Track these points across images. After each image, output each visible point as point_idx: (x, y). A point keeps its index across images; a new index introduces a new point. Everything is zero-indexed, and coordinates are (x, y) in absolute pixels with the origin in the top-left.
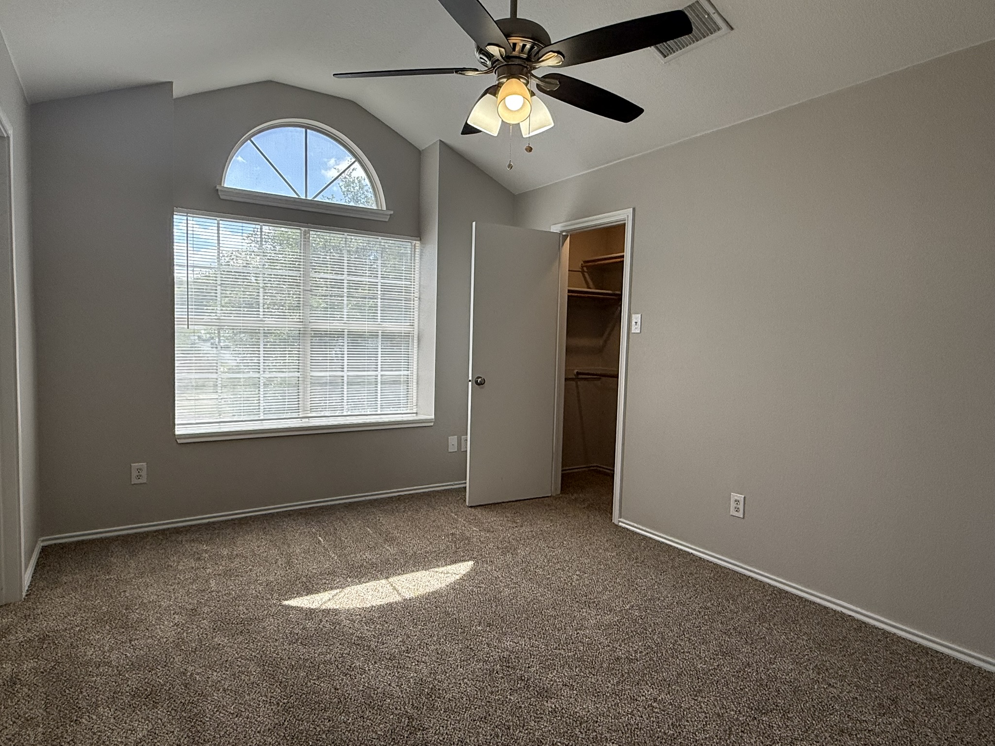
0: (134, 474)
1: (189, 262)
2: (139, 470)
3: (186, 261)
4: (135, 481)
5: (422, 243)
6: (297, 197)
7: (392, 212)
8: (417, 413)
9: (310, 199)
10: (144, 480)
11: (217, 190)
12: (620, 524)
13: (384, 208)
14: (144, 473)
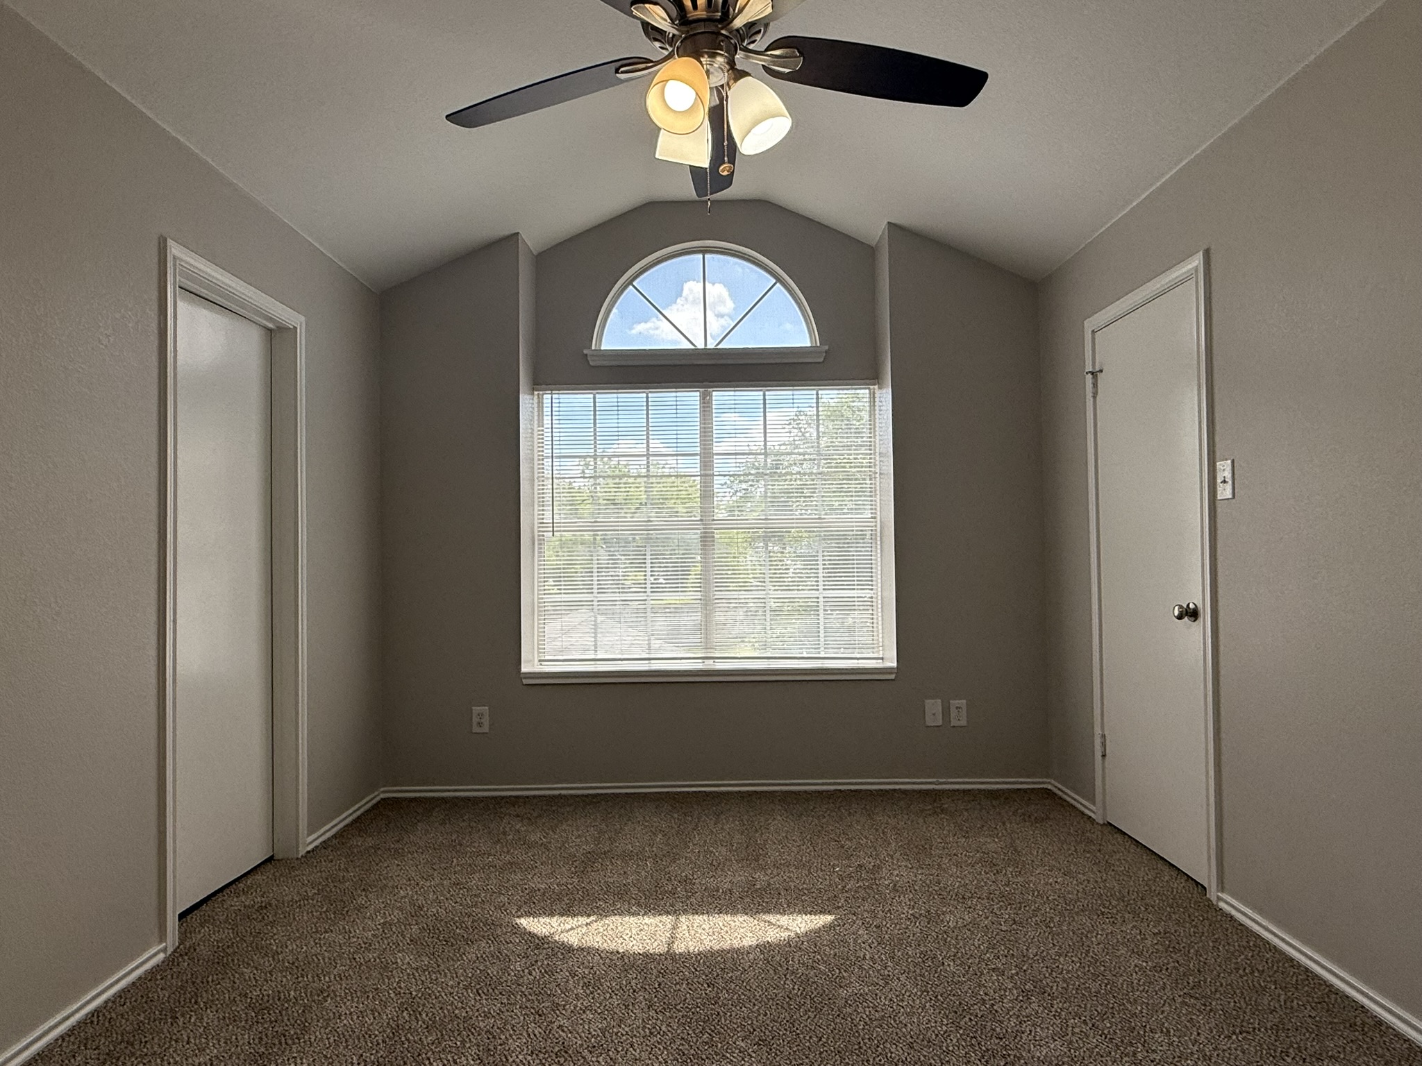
0: (475, 720)
1: (554, 451)
2: (480, 715)
3: (550, 451)
4: (476, 729)
5: (879, 388)
6: (693, 347)
7: (827, 347)
8: (882, 659)
9: (713, 347)
10: (486, 729)
11: (586, 355)
12: (1222, 905)
13: (818, 345)
14: (486, 721)
